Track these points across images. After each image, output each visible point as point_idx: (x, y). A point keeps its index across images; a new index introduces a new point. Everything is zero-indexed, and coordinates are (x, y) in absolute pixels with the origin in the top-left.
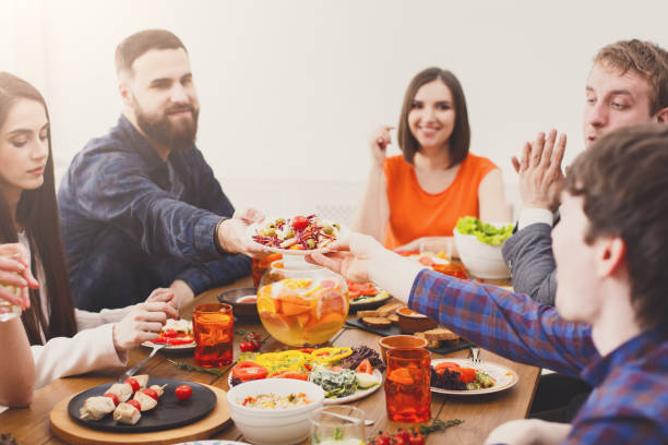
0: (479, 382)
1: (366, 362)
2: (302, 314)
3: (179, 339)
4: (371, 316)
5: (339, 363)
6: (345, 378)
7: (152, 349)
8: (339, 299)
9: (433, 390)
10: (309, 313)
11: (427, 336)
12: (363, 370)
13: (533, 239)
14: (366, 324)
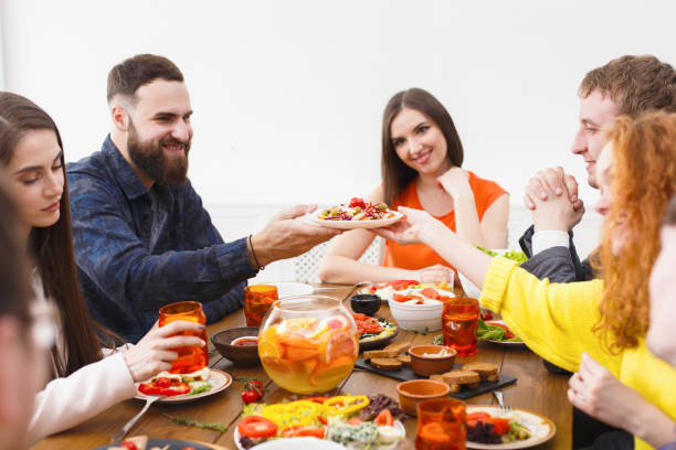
0: (513, 433)
1: (386, 413)
2: (309, 359)
3: (172, 388)
4: (379, 356)
5: (356, 414)
6: (367, 434)
7: (145, 402)
8: (349, 340)
9: (470, 445)
10: (317, 358)
11: (446, 380)
12: (383, 422)
13: (554, 267)
14: (375, 366)
